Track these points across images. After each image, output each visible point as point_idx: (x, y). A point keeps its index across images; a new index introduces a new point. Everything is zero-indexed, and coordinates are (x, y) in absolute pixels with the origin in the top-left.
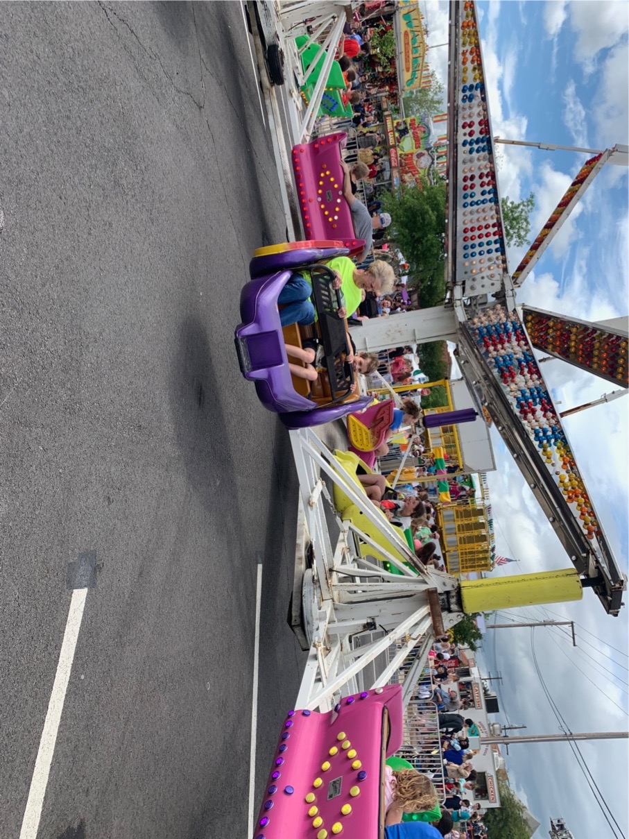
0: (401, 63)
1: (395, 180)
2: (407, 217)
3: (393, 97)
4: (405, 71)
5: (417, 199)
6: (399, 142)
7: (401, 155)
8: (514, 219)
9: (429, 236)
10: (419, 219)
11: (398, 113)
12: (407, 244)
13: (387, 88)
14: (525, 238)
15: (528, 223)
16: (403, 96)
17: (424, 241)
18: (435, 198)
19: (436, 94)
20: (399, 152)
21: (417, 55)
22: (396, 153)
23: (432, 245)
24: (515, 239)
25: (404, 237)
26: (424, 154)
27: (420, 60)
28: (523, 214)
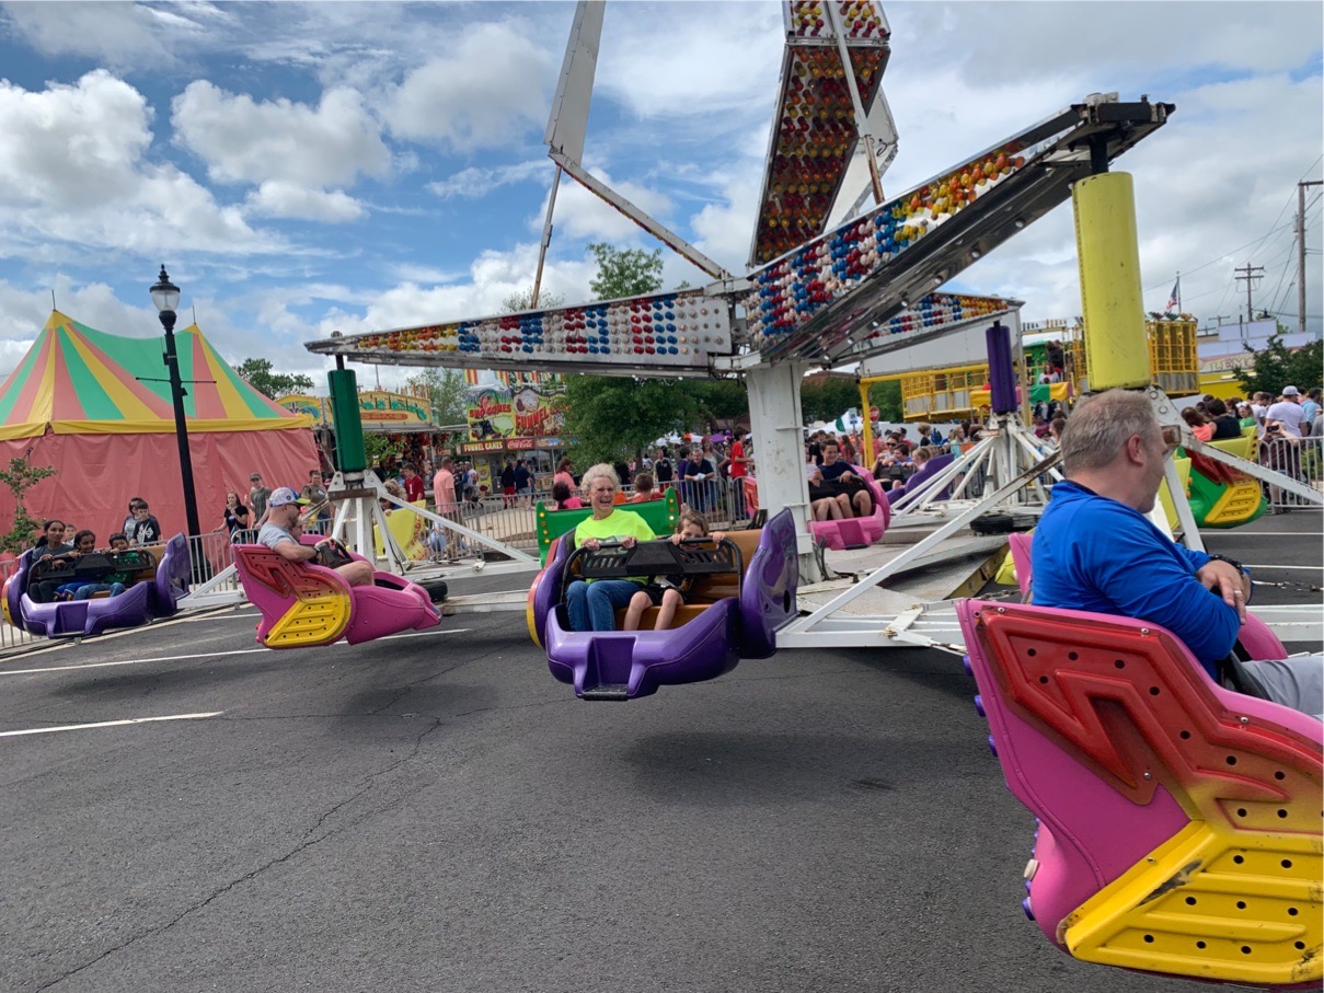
0: (394, 426)
1: (551, 444)
2: (607, 429)
3: (438, 439)
4: (407, 421)
5: (583, 413)
6: (500, 435)
7: (517, 434)
8: (622, 273)
9: (637, 399)
10: (611, 413)
11: (460, 434)
12: (645, 432)
13: (425, 448)
14: (651, 257)
15: (628, 254)
16: (437, 424)
17: (644, 408)
18: (584, 388)
19: (437, 378)
20: (513, 435)
21: (387, 402)
22: (514, 440)
23: (651, 396)
24: (651, 273)
25: (635, 436)
26: (520, 401)
27: (394, 399)
28: (615, 259)
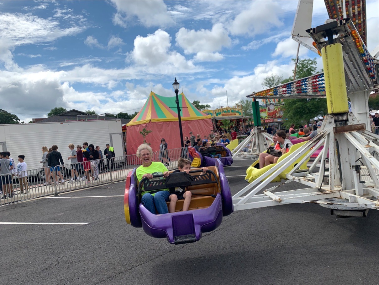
0: (232, 117)
1: (278, 121)
2: (298, 115)
3: (245, 120)
4: (236, 115)
5: (290, 111)
6: (263, 118)
7: (268, 118)
8: (303, 66)
9: (308, 105)
10: (299, 110)
11: (251, 118)
12: (311, 116)
13: (241, 123)
14: (313, 60)
15: (305, 60)
16: (244, 116)
17: (310, 108)
18: (290, 103)
19: (244, 103)
20: (267, 118)
21: (230, 111)
22: (267, 120)
23: (313, 104)
24: (313, 65)
25: (307, 117)
26: (269, 108)
27: (232, 109)
28: (301, 63)
